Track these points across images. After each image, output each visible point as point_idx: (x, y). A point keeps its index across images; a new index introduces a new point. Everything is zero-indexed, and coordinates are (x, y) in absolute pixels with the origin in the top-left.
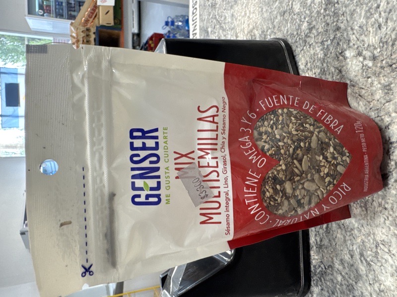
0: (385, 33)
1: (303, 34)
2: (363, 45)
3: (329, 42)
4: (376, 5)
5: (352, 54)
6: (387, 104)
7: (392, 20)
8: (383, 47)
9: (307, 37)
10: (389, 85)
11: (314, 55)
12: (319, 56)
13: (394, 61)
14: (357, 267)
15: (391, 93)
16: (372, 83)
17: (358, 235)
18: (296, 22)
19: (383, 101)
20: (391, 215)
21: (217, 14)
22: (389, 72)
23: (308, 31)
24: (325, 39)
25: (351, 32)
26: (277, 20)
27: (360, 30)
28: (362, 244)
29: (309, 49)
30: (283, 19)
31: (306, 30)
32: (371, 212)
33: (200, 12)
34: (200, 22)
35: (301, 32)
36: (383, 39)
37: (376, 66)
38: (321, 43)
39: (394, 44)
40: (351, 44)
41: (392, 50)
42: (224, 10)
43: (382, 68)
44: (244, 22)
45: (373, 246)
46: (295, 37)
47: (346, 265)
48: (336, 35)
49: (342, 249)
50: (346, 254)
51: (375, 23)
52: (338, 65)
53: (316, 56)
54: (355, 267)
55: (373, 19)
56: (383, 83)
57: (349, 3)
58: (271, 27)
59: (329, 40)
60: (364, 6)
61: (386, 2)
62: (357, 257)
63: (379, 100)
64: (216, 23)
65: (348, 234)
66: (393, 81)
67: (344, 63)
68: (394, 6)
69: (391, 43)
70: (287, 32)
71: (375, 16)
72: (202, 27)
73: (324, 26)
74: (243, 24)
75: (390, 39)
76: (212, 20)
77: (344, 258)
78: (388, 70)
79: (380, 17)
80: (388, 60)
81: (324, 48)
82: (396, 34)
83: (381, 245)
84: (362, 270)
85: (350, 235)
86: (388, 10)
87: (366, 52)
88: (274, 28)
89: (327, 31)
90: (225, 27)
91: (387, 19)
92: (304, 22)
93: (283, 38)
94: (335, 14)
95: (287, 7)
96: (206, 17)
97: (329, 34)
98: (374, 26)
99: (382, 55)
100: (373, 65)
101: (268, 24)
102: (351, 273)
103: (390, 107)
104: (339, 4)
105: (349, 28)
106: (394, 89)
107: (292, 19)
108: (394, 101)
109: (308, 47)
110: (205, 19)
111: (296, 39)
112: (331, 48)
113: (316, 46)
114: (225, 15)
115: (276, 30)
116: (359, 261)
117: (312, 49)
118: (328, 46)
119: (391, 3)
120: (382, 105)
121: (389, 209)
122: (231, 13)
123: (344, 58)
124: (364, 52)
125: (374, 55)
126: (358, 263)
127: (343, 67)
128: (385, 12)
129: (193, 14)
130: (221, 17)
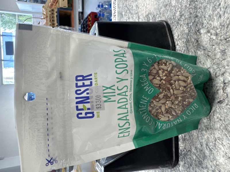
0: (223, 20)
1: (177, 19)
2: (211, 27)
3: (192, 24)
4: (218, 4)
5: (204, 32)
6: (223, 61)
7: (227, 13)
8: (222, 28)
9: (179, 21)
10: (224, 50)
11: (183, 31)
12: (186, 32)
13: (228, 37)
14: (204, 152)
15: (225, 55)
16: (215, 49)
17: (205, 134)
18: (173, 11)
19: (221, 59)
20: (223, 124)
21: (127, 4)
22: (225, 43)
23: (179, 17)
24: (189, 22)
25: (204, 19)
26: (162, 10)
27: (209, 18)
28: (207, 139)
29: (180, 27)
30: (166, 9)
31: (179, 16)
32: (212, 121)
33: (118, 3)
34: (118, 9)
35: (176, 17)
36: (222, 24)
37: (218, 39)
38: (187, 24)
39: (228, 27)
40: (204, 26)
41: (226, 30)
42: (132, 2)
43: (221, 40)
44: (143, 10)
45: (213, 140)
46: (172, 20)
47: (198, 150)
48: (196, 20)
49: (196, 141)
50: (198, 144)
51: (217, 14)
52: (197, 37)
53: (184, 32)
54: (203, 151)
55: (217, 12)
56: (221, 49)
57: (203, 2)
58: (158, 13)
59: (192, 23)
60: (212, 4)
61: (224, 3)
62: (205, 146)
63: (219, 59)
64: (127, 9)
65: (200, 133)
66: (227, 48)
67: (200, 36)
68: (229, 5)
69: (226, 26)
70: (168, 17)
71: (218, 10)
72: (119, 11)
73: (189, 14)
74: (143, 11)
75: (226, 24)
76: (125, 7)
77: (197, 146)
78: (224, 42)
79: (221, 11)
80: (224, 36)
81: (188, 27)
82: (229, 21)
83: (217, 140)
84: (207, 153)
85: (201, 134)
86: (225, 7)
87: (212, 31)
88: (160, 14)
89: (190, 17)
90: (132, 12)
91: (224, 12)
92: (177, 11)
93: (165, 20)
94: (195, 7)
95: (168, 2)
96: (121, 6)
97: (192, 19)
98: (217, 16)
99: (221, 33)
100: (216, 39)
101: (157, 11)
102: (201, 155)
103: (225, 63)
104: (197, 2)
105: (203, 17)
106: (227, 53)
107: (170, 10)
108: (227, 60)
109: (179, 26)
110: (121, 7)
111: (173, 21)
112: (193, 28)
113: (184, 26)
114: (132, 5)
115: (161, 16)
116: (206, 148)
117: (182, 27)
118: (191, 26)
119: (227, 3)
120: (220, 62)
121: (223, 120)
122: (136, 4)
123: (200, 33)
124: (211, 31)
125: (216, 33)
126: (205, 149)
127: (199, 38)
128: (223, 8)
129: (114, 3)
130: (130, 6)
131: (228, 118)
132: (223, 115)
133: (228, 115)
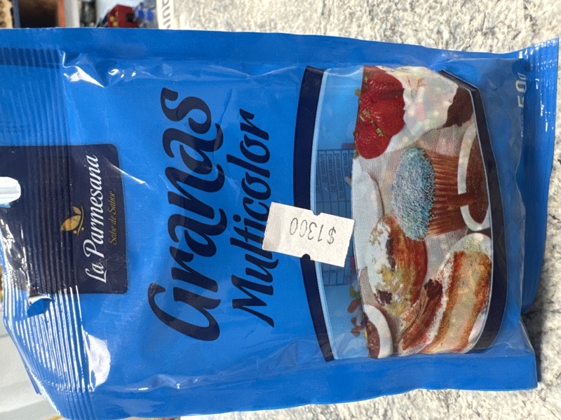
21: (202, 14)
32: (454, 412)
33: (174, 5)
42: (214, 9)
76: (195, 22)
96: (185, 17)
110: (182, 19)
114: (215, 20)
122: (226, 18)
129: (163, 4)
130: (210, 22)
131: (500, 413)
132: (485, 401)
133: (500, 407)
